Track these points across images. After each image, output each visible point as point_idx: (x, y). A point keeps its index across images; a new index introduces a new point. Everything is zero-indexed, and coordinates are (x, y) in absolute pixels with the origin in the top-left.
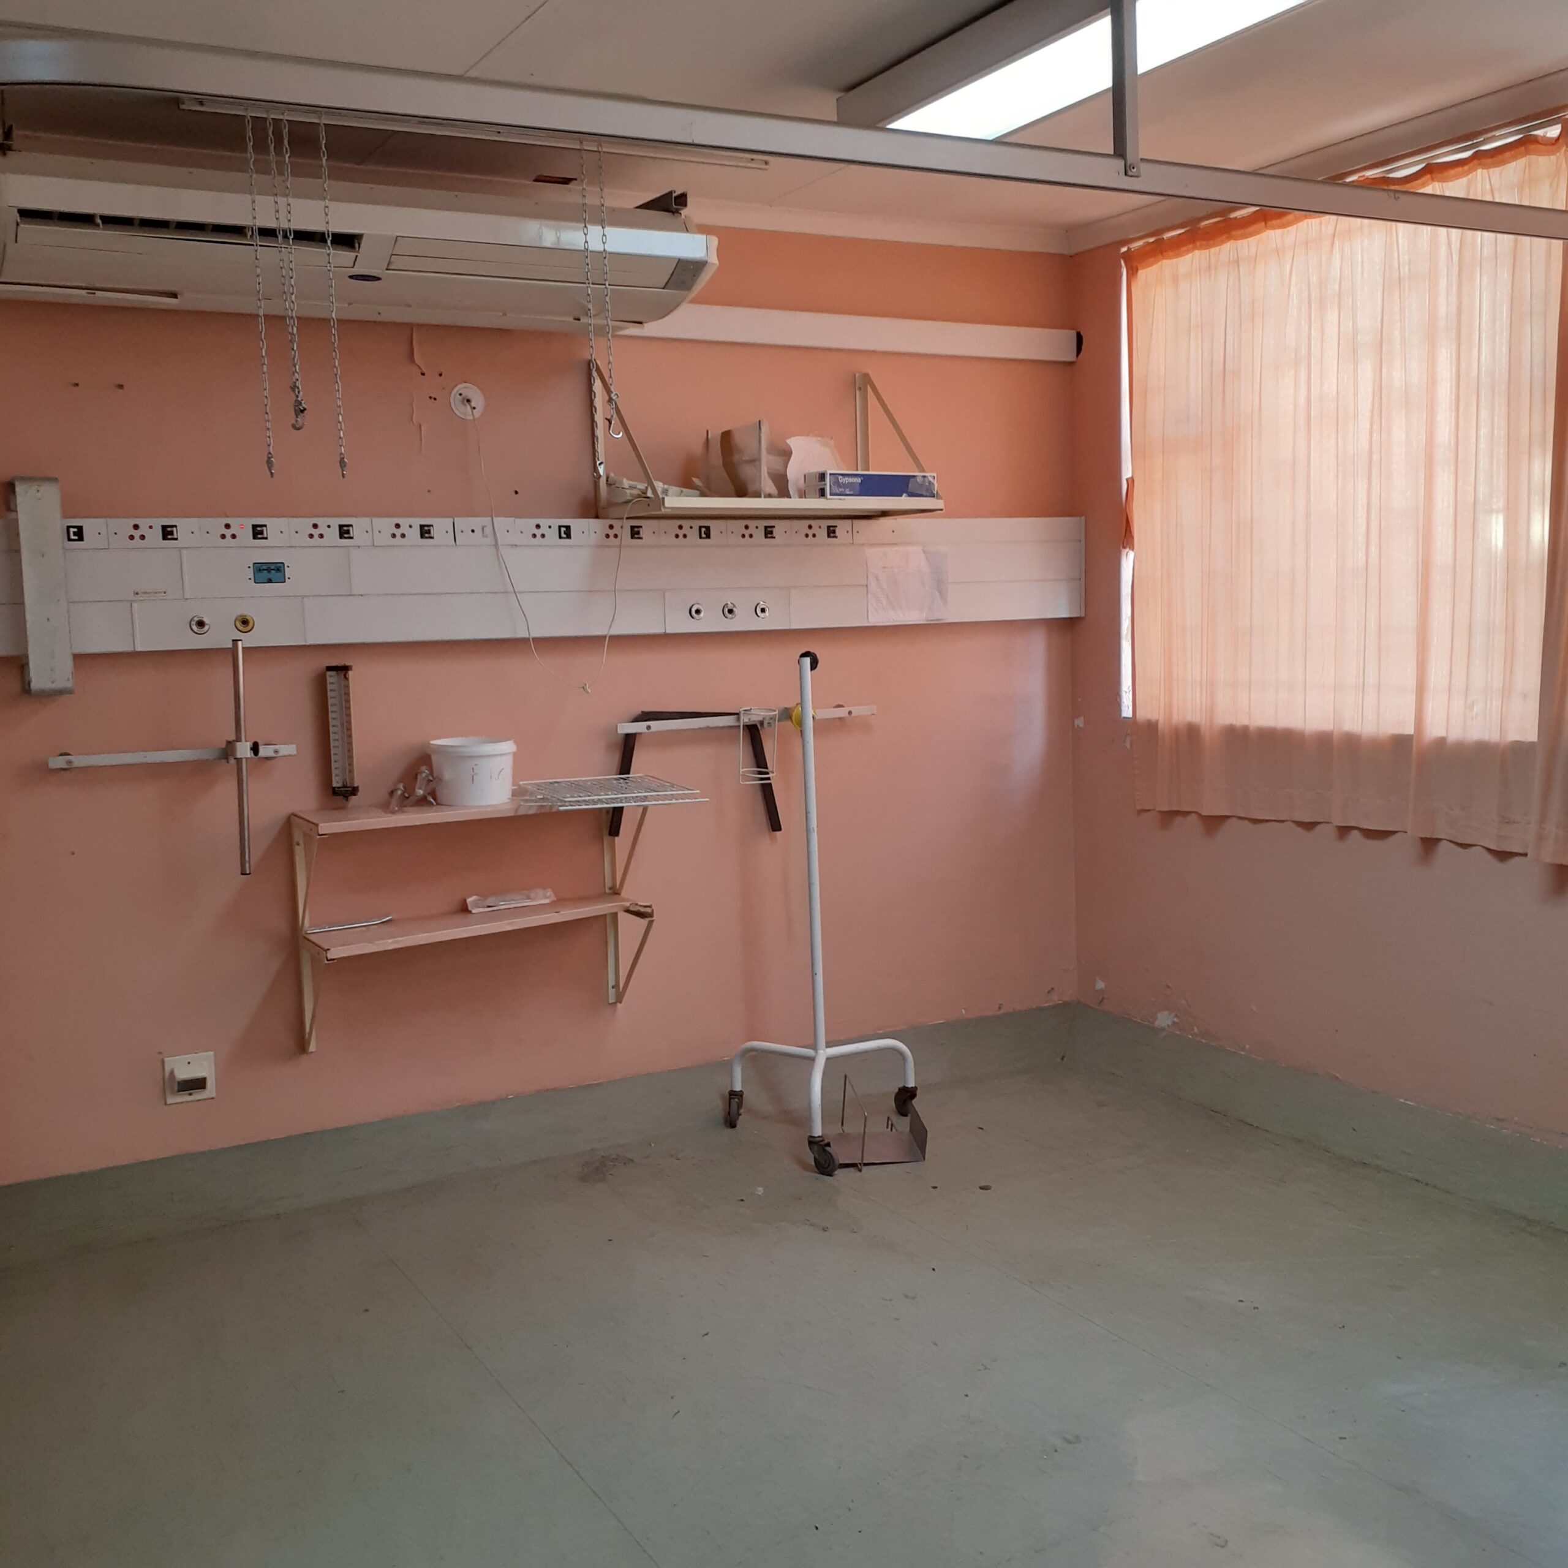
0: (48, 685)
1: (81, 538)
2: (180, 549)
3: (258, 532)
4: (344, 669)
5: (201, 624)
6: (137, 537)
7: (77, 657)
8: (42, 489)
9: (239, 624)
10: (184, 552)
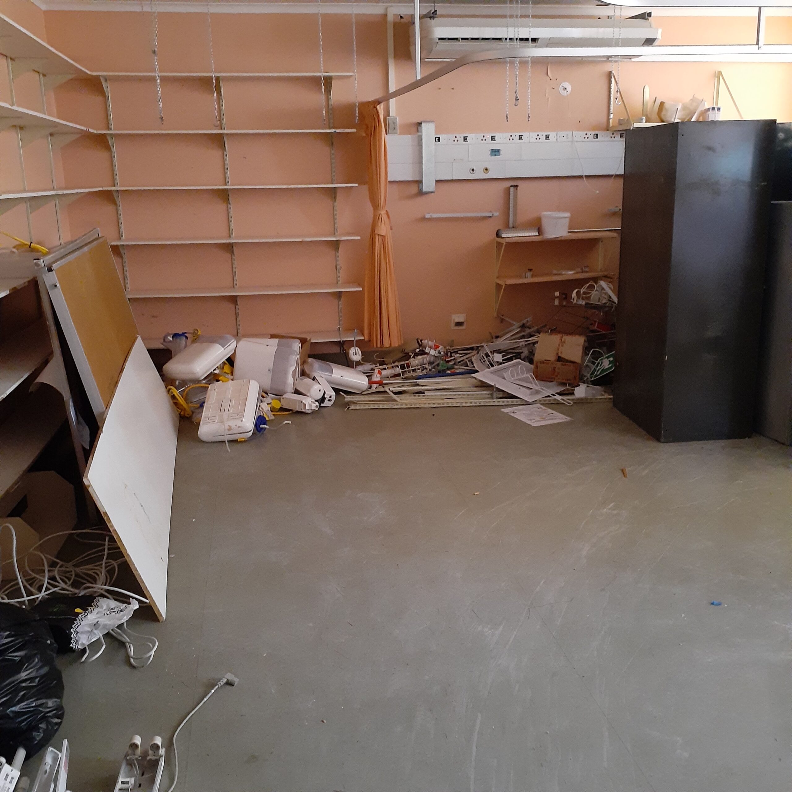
0: (429, 190)
1: (439, 141)
2: (469, 144)
3: (493, 138)
4: (516, 186)
5: (473, 170)
6: (456, 140)
7: (437, 181)
8: (430, 125)
9: (485, 171)
10: (470, 146)
